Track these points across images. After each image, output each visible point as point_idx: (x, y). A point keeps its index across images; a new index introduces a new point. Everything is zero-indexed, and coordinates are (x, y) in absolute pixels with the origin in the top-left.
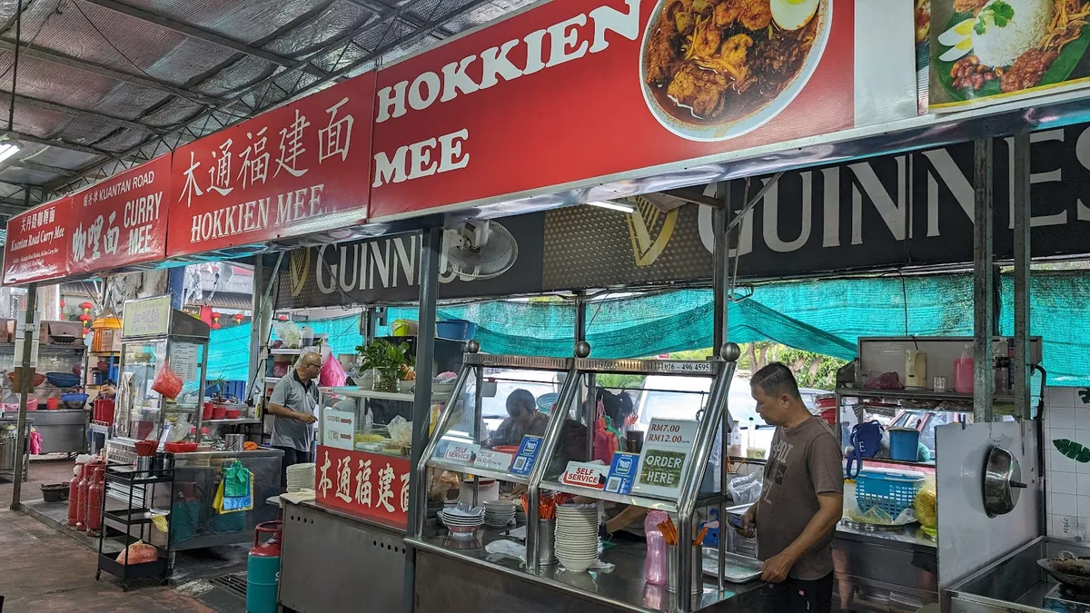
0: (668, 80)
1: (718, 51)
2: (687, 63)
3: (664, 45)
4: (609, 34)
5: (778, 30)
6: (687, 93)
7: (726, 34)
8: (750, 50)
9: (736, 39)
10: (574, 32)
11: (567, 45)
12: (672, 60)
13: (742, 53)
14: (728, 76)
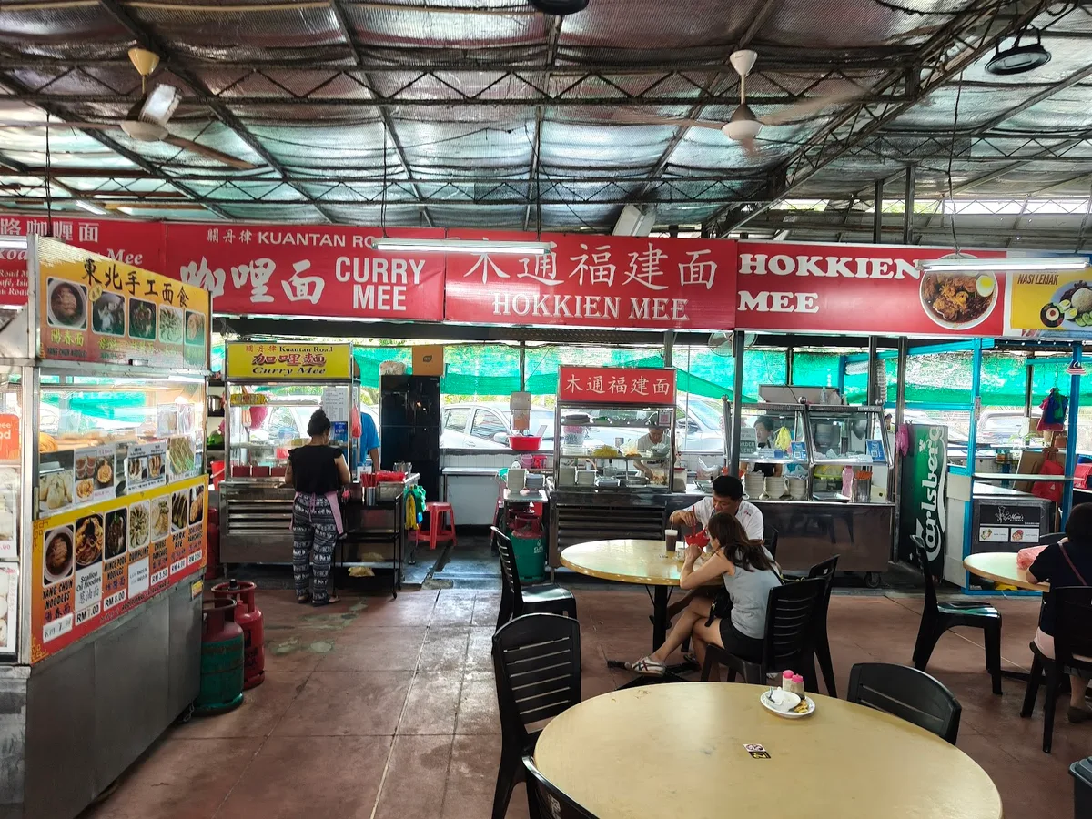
0: (933, 301)
1: (955, 295)
2: (942, 296)
3: (932, 286)
4: (904, 273)
5: (978, 295)
6: (942, 308)
7: (958, 290)
8: (968, 299)
9: (962, 293)
10: (885, 266)
11: (881, 271)
12: (934, 293)
13: (964, 299)
14: (959, 306)
